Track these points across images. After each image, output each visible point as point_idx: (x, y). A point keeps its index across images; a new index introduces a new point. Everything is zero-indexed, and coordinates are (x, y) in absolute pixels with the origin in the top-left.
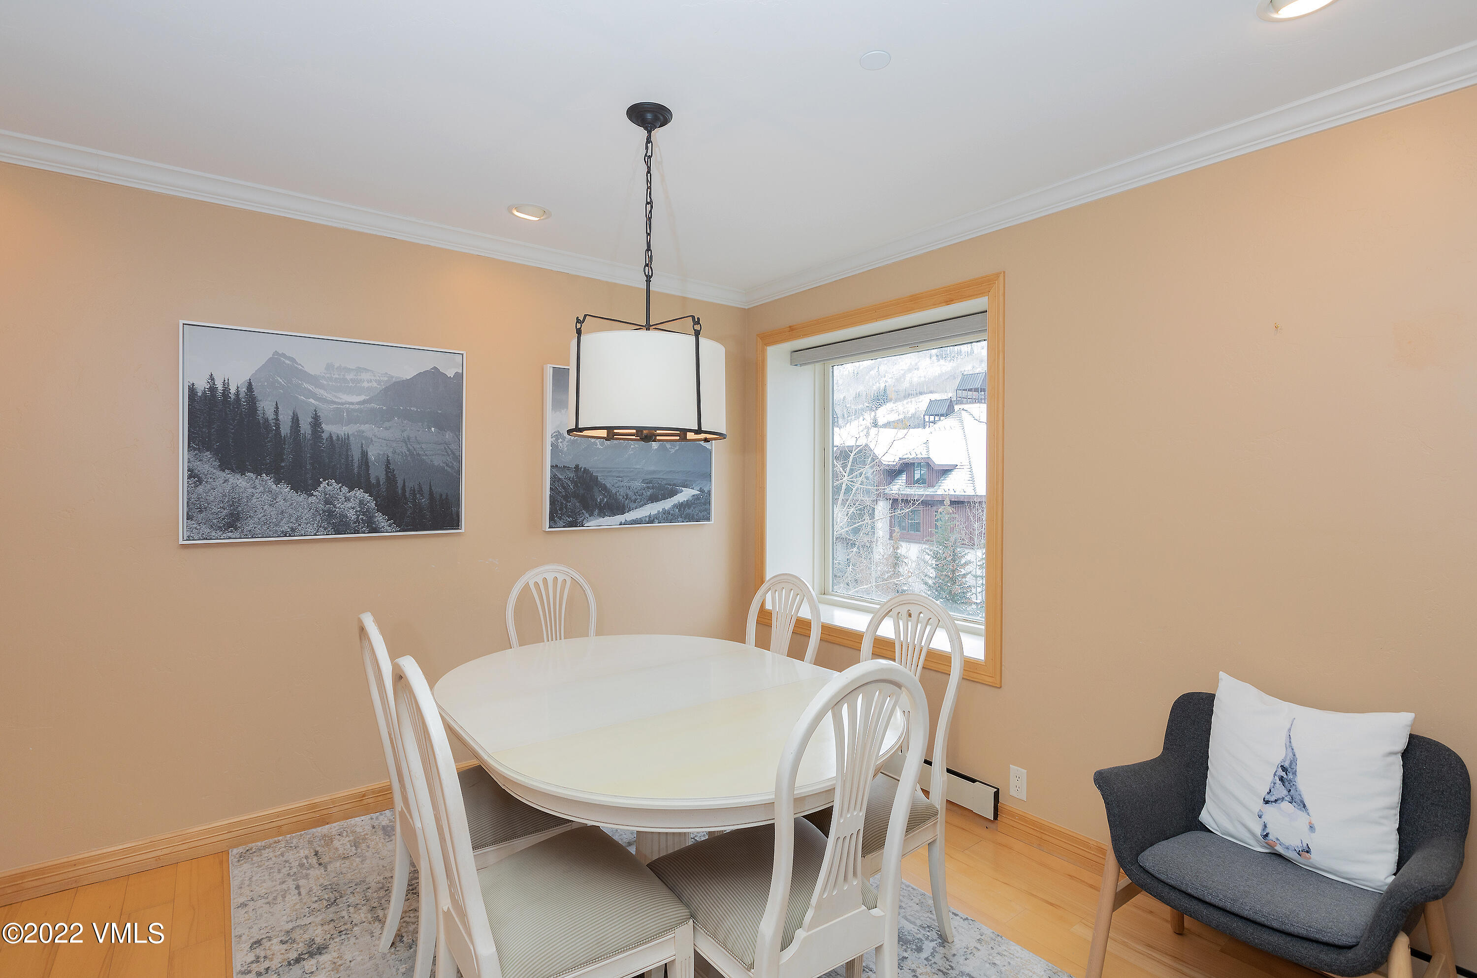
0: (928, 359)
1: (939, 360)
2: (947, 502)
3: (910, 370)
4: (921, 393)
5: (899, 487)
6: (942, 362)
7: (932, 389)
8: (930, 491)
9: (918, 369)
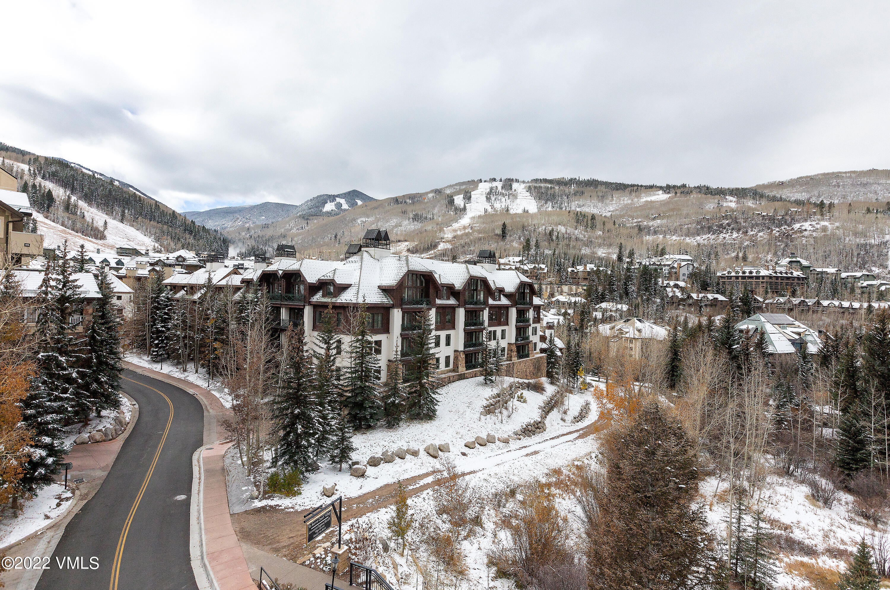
0: (407, 220)
1: (414, 221)
2: (330, 306)
3: (396, 226)
4: (399, 241)
5: (318, 298)
6: (416, 223)
7: (406, 239)
8: (334, 300)
9: (401, 226)
